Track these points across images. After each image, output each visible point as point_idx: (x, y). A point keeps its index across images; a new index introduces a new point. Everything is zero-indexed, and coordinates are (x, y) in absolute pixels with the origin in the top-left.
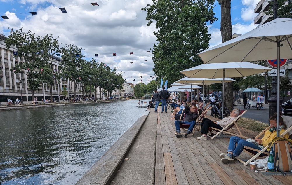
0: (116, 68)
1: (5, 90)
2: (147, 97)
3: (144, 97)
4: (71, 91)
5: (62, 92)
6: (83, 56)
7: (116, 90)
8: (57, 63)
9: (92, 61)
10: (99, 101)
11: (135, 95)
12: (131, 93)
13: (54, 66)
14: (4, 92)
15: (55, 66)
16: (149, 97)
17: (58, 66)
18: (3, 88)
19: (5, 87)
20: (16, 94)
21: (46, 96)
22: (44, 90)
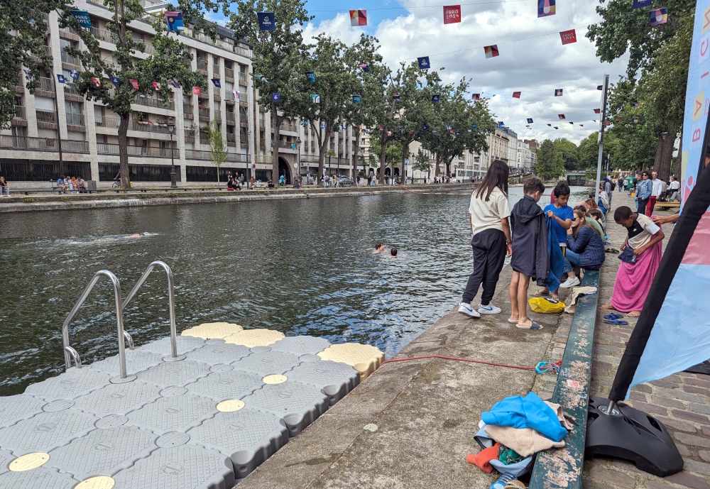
0: (466, 81)
2: (575, 178)
4: (310, 152)
7: (466, 153)
10: (379, 189)
12: (529, 166)
16: (582, 178)
20: (34, 153)
21: (189, 165)
22: (182, 146)
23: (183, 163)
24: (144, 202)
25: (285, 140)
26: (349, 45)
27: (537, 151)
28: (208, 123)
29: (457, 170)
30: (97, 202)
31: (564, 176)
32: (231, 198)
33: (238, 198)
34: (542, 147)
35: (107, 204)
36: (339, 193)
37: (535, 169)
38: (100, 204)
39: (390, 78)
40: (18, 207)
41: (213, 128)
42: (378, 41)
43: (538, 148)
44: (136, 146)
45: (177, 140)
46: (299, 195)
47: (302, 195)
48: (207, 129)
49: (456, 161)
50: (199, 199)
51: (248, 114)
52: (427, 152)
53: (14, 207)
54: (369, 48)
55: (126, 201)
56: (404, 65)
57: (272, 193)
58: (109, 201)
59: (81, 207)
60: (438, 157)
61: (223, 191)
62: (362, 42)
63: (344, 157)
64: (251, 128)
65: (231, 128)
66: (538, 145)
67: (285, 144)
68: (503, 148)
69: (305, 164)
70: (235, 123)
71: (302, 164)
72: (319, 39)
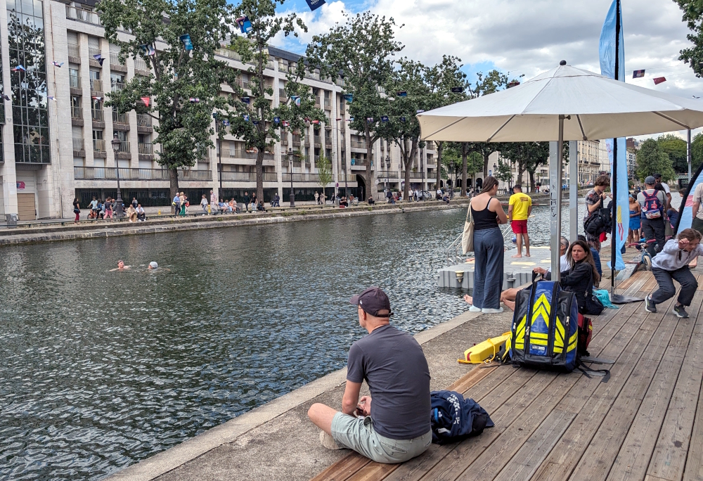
1: (135, 171)
3: (676, 183)
4: (386, 168)
5: (349, 173)
6: (400, 46)
8: (276, 69)
9: (441, 67)
11: (638, 179)
13: (322, 95)
14: (132, 177)
15: (328, 92)
17: (337, 93)
18: (130, 164)
19: (135, 163)
21: (285, 187)
22: (280, 170)
23: (280, 185)
24: (287, 219)
25: (362, 158)
26: (431, 66)
27: (636, 151)
28: (299, 147)
29: (541, 178)
30: (258, 219)
31: (674, 180)
32: (344, 214)
33: (349, 214)
34: (643, 147)
35: (265, 221)
36: (430, 207)
37: (635, 173)
38: (261, 221)
39: (470, 90)
40: (216, 224)
41: (303, 152)
42: (460, 60)
43: (637, 148)
44: (244, 172)
45: (275, 165)
46: (396, 209)
47: (398, 209)
48: (299, 153)
49: (539, 169)
50: (322, 215)
51: (332, 136)
52: (507, 161)
53: (214, 224)
54: (451, 68)
55: (276, 218)
56: (481, 75)
57: (374, 208)
58: (265, 219)
59: (250, 224)
60: (520, 166)
61: (336, 208)
62: (445, 62)
63: (419, 170)
64: (334, 149)
65: (317, 151)
66: (637, 144)
67: (362, 162)
68: (593, 151)
69: (382, 180)
70: (321, 146)
71: (380, 180)
72: (401, 63)
